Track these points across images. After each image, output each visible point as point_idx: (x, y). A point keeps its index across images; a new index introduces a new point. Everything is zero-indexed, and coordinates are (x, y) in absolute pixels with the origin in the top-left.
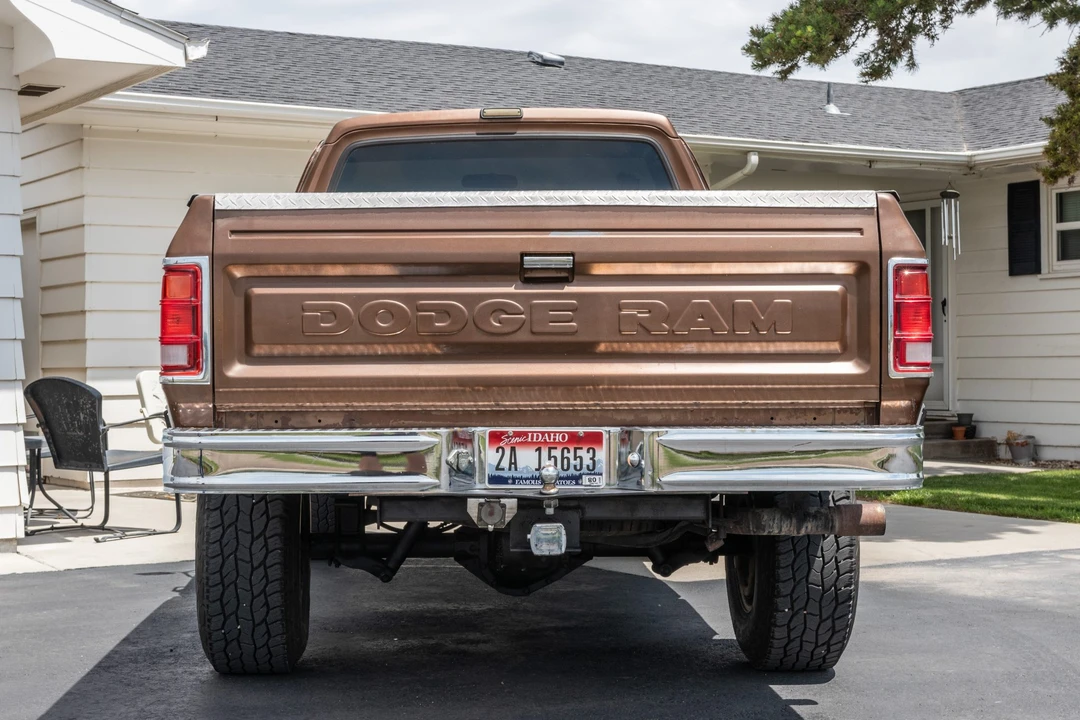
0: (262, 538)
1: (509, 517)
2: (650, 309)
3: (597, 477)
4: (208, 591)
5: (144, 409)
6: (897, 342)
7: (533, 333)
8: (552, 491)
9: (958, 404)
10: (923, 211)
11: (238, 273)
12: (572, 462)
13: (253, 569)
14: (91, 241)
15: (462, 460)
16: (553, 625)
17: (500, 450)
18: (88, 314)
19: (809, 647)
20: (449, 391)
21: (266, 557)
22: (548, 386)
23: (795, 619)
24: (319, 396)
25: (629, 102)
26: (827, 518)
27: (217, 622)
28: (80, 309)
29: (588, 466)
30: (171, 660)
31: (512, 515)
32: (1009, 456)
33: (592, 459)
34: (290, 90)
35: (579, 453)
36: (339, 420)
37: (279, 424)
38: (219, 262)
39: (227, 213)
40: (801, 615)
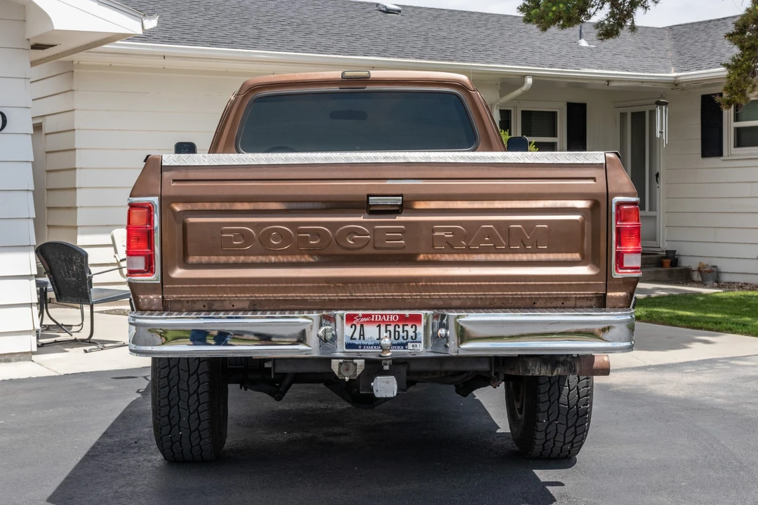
0: (195, 375)
1: (359, 371)
2: (454, 231)
3: (418, 344)
4: (159, 410)
5: (116, 255)
6: (617, 253)
7: (375, 248)
8: (388, 354)
9: (666, 243)
10: (644, 113)
11: (178, 208)
12: (401, 334)
13: (190, 396)
14: (80, 140)
15: (328, 334)
16: (390, 421)
17: (353, 326)
18: (78, 190)
19: (559, 445)
20: (319, 287)
21: (198, 387)
22: (385, 283)
23: (550, 427)
24: (232, 290)
25: (445, 40)
26: (571, 365)
27: (165, 430)
28: (72, 187)
29: (412, 337)
30: (136, 450)
31: (361, 370)
32: (700, 279)
33: (415, 332)
34: (214, 36)
35: (406, 328)
36: (246, 305)
37: (206, 308)
38: (166, 201)
39: (170, 168)
40: (554, 424)
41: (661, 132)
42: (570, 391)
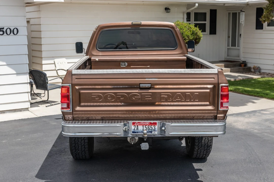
1: (136, 141)
2: (168, 95)
3: (155, 132)
4: (72, 145)
5: (56, 68)
6: (221, 103)
7: (142, 101)
8: (146, 136)
9: (243, 58)
12: (150, 128)
13: (82, 140)
14: (43, 28)
15: (126, 129)
17: (135, 126)
18: (42, 45)
19: (201, 155)
20: (124, 113)
22: (145, 112)
23: (199, 150)
24: (95, 114)
27: (74, 151)
28: (40, 44)
29: (154, 129)
31: (137, 141)
32: (254, 71)
33: (155, 128)
35: (152, 127)
36: (100, 118)
37: (87, 119)
38: (73, 85)
39: (75, 75)
40: (200, 149)
41: (242, 21)
42: (205, 139)
